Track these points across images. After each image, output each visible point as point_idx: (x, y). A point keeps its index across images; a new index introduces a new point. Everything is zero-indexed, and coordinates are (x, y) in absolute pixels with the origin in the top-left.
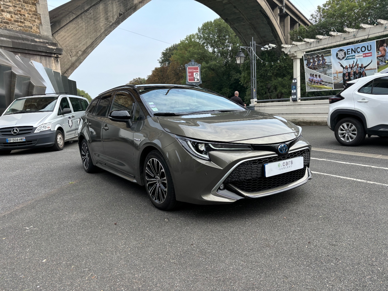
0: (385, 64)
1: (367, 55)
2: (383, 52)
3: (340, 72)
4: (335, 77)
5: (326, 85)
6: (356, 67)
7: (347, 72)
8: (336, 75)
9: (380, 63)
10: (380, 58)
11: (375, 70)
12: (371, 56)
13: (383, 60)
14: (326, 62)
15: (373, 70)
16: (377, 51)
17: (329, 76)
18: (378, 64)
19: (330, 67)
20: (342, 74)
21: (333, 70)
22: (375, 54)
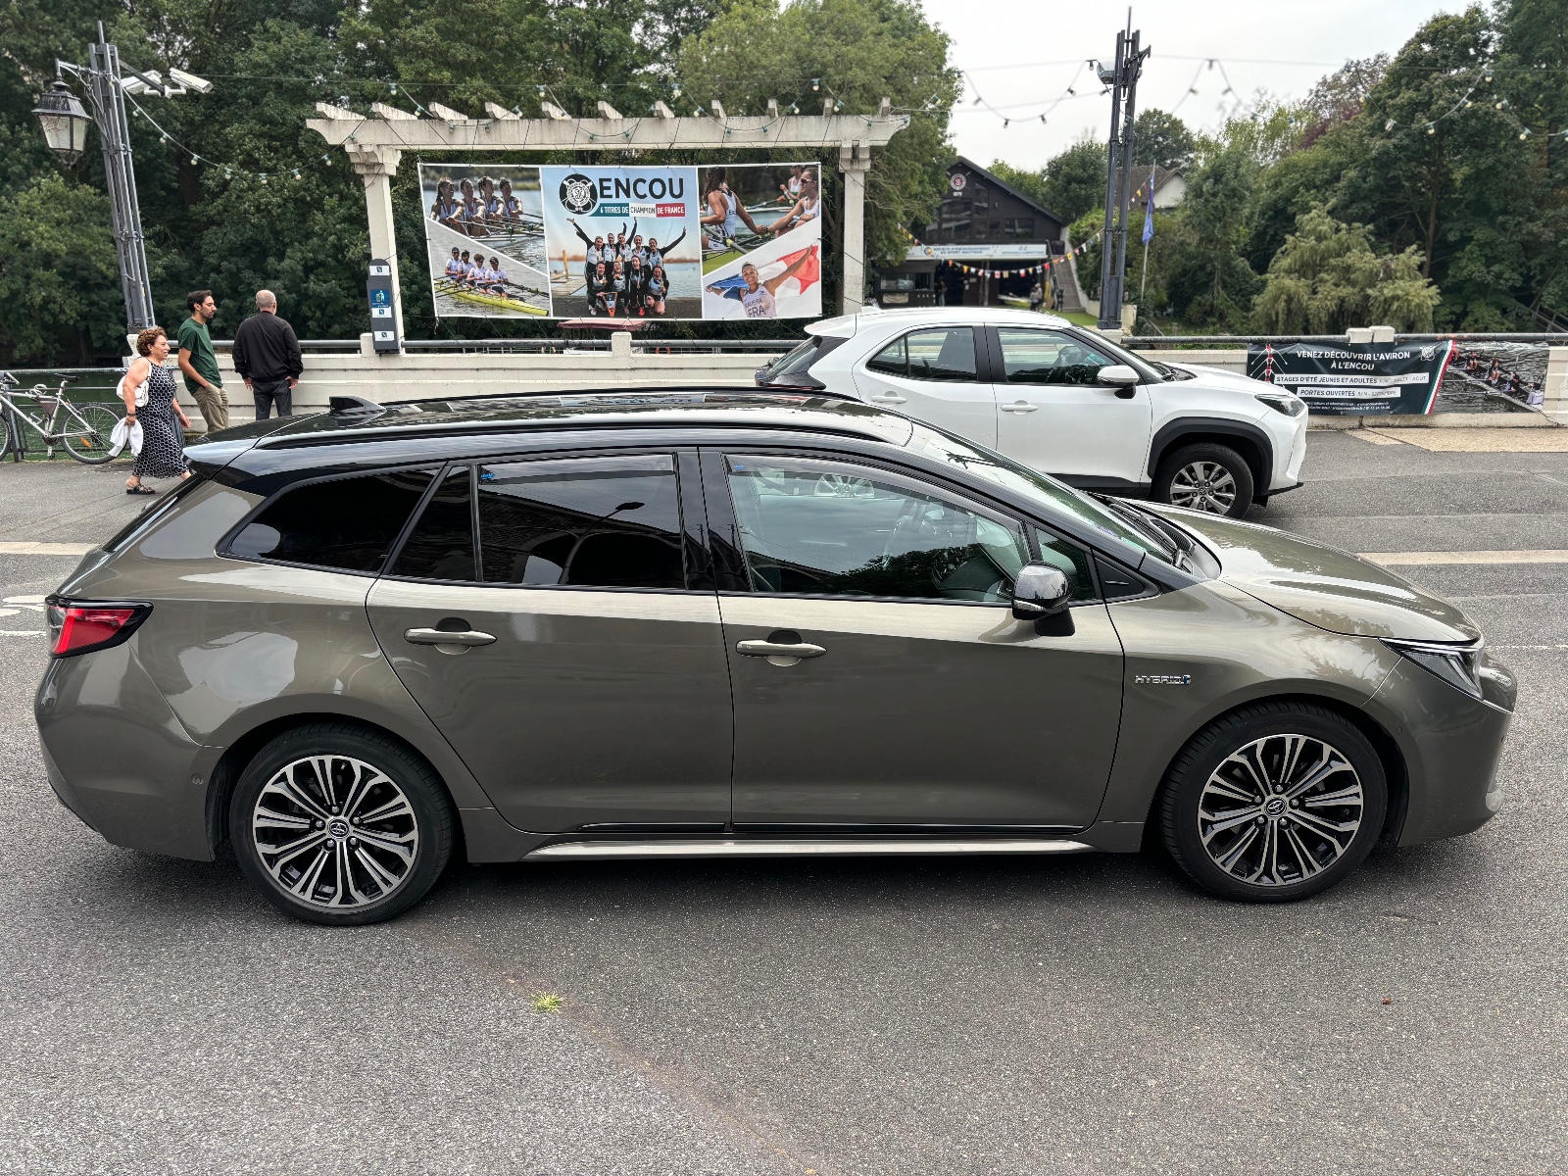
0: (723, 247)
1: (670, 210)
2: (719, 209)
3: (576, 259)
4: (555, 272)
5: (522, 299)
6: (633, 246)
7: (601, 259)
8: (560, 266)
9: (711, 244)
10: (710, 228)
11: (695, 265)
12: (683, 215)
13: (720, 235)
14: (521, 213)
15: (689, 265)
16: (701, 204)
17: (532, 265)
18: (705, 246)
19: (535, 231)
20: (583, 264)
21: (547, 247)
22: (695, 212)
